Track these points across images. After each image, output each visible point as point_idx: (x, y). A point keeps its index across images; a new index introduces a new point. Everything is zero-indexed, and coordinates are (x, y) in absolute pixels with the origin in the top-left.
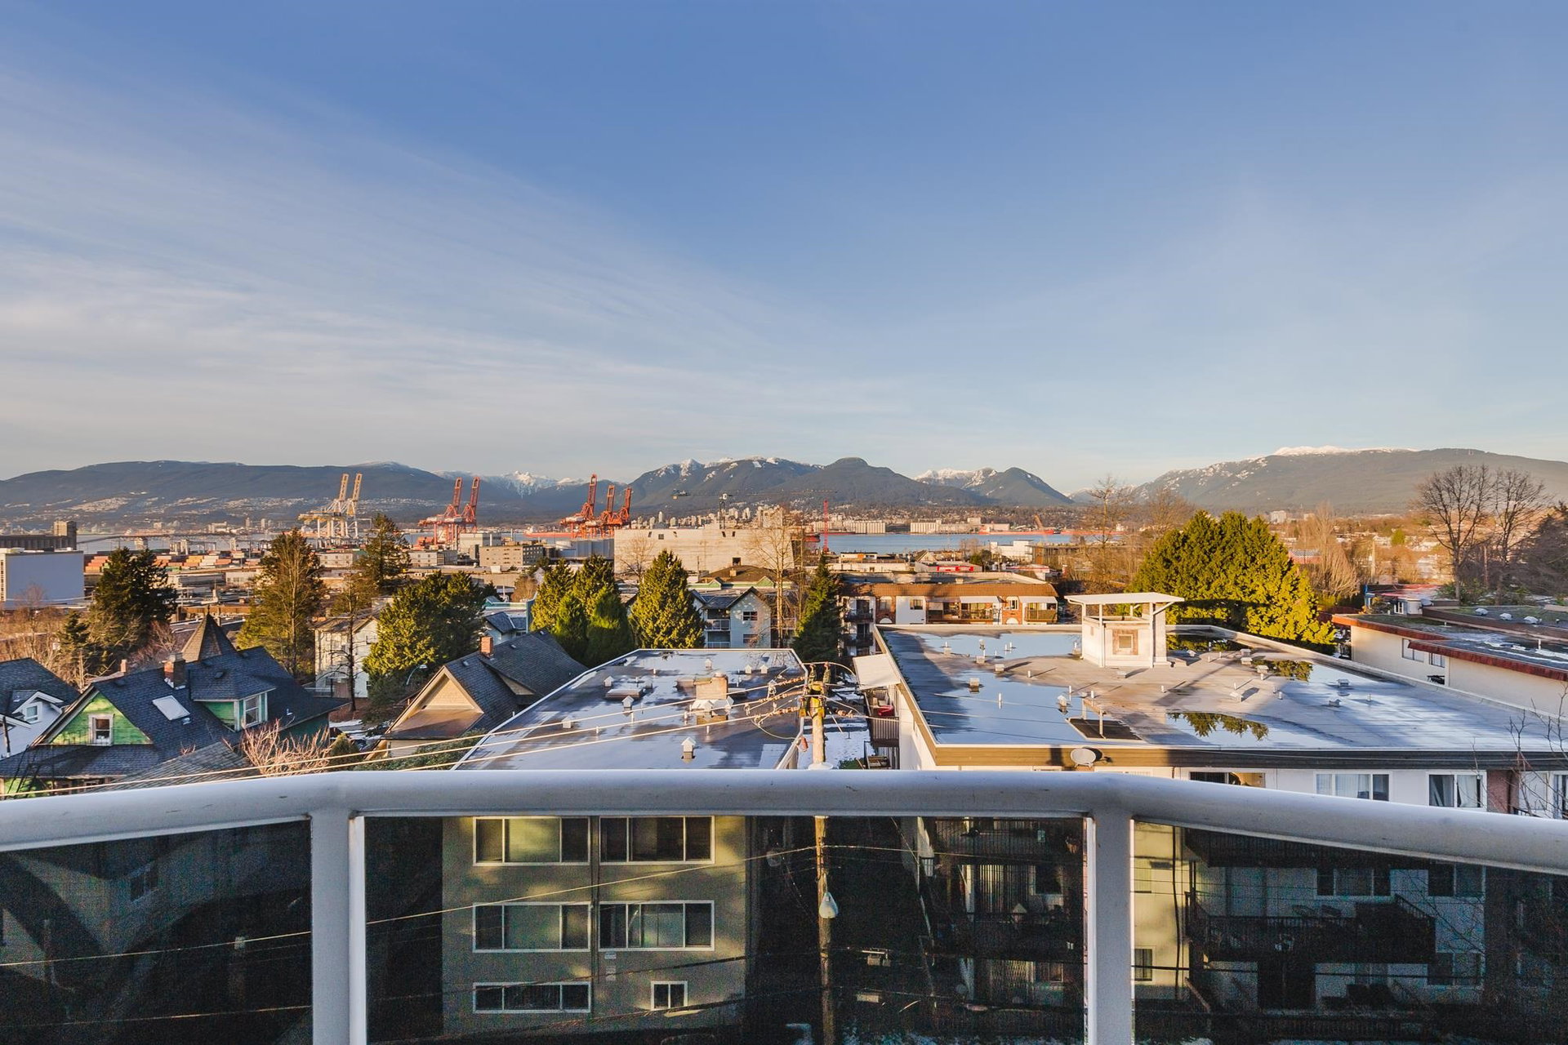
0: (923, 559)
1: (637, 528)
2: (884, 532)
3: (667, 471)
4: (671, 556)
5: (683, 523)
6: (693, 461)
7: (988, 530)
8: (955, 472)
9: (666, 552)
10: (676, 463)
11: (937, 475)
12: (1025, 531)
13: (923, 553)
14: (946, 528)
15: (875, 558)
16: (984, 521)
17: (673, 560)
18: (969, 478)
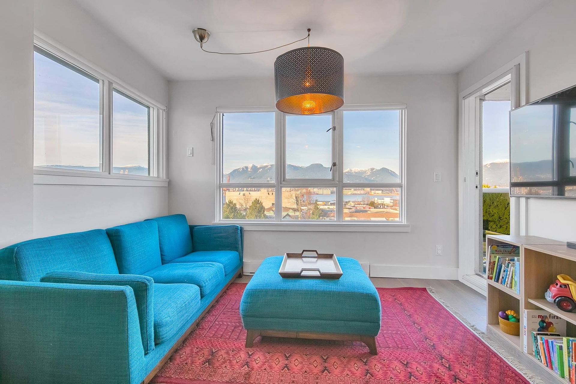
0: (349, 204)
1: (231, 191)
2: (330, 193)
3: (243, 169)
5: (249, 190)
6: (253, 165)
7: (373, 193)
8: (359, 169)
9: (257, 199)
10: (247, 166)
11: (352, 171)
12: (388, 194)
14: (356, 192)
15: (329, 204)
16: (371, 190)
17: (259, 202)
18: (365, 172)
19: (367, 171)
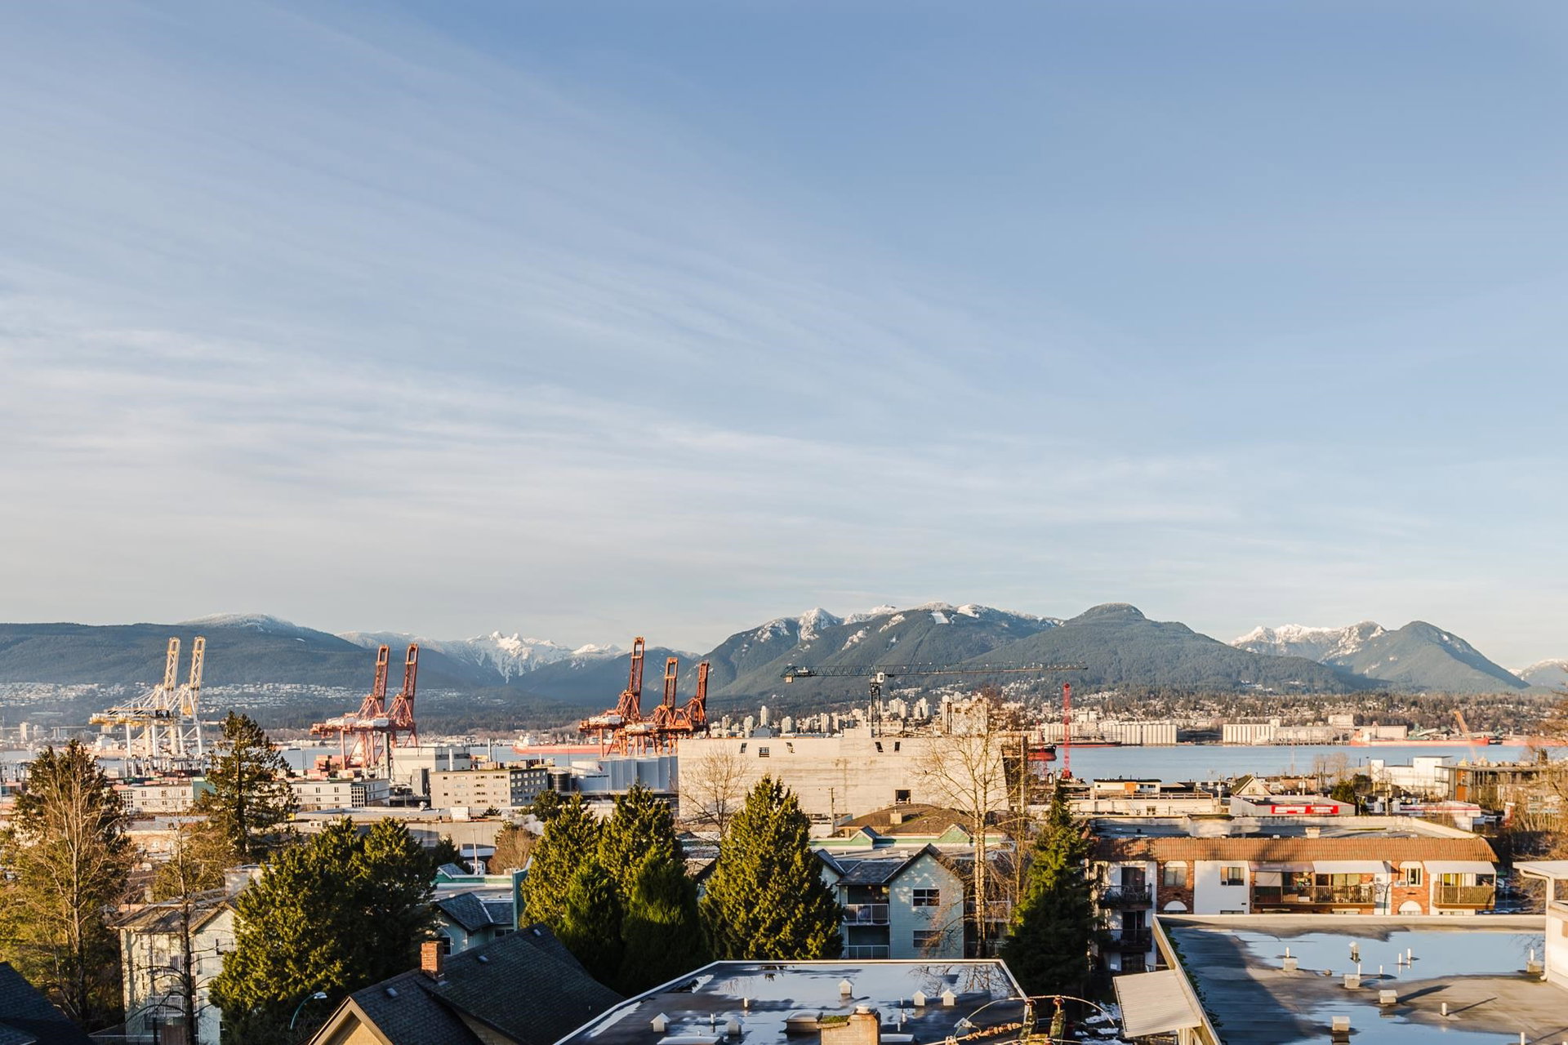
0: (1245, 792)
1: (720, 736)
2: (1174, 741)
3: (775, 631)
4: (779, 789)
5: (805, 727)
6: (822, 611)
7: (1366, 738)
8: (1307, 630)
9: (768, 781)
10: (791, 616)
11: (1274, 636)
12: (1434, 739)
13: (1243, 781)
14: (1289, 734)
15: (1157, 790)
16: (1360, 721)
17: (782, 796)
18: (1334, 641)
19: (1344, 640)
